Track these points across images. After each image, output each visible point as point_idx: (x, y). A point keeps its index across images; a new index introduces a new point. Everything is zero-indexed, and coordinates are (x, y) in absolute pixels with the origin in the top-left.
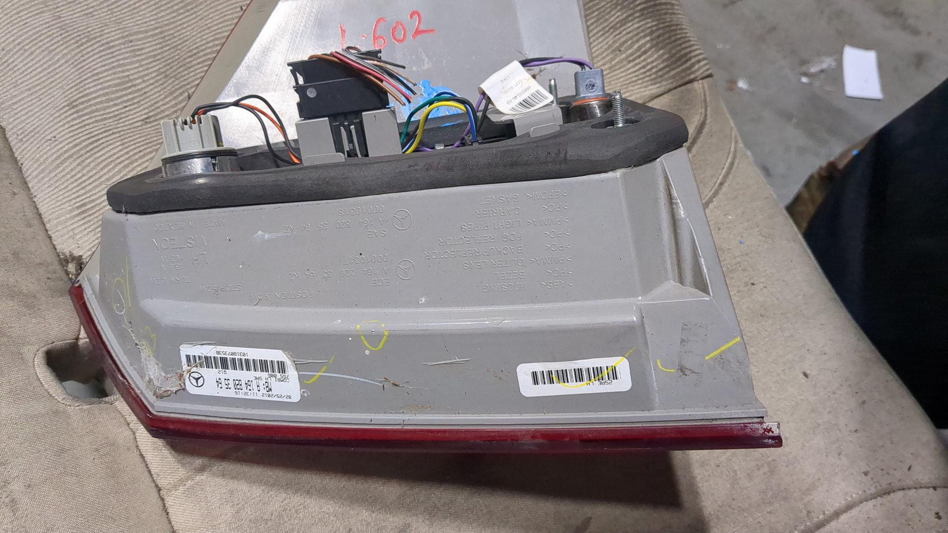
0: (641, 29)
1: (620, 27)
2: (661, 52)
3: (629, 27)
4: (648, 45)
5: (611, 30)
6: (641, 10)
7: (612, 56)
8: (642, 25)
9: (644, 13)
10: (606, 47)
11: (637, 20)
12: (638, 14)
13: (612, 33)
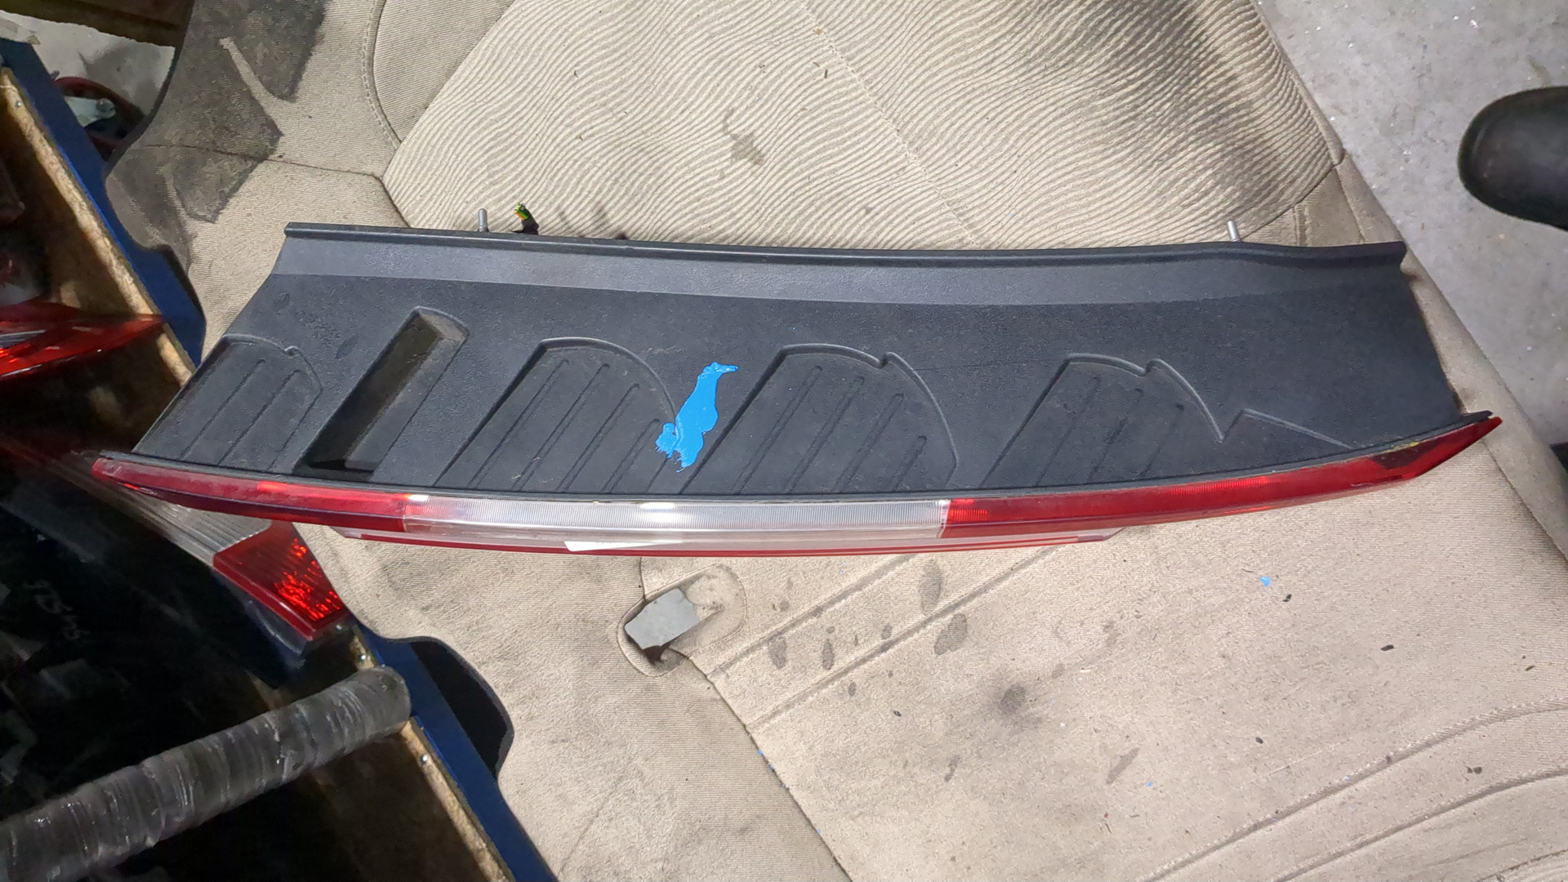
0: (1199, 158)
1: (1168, 159)
2: (1229, 190)
3: (1181, 158)
4: (1210, 184)
5: (1156, 163)
6: (1198, 130)
7: (1158, 200)
8: (1200, 154)
9: (1204, 134)
10: (1150, 187)
11: (1194, 146)
12: (1191, 138)
13: (1159, 166)
